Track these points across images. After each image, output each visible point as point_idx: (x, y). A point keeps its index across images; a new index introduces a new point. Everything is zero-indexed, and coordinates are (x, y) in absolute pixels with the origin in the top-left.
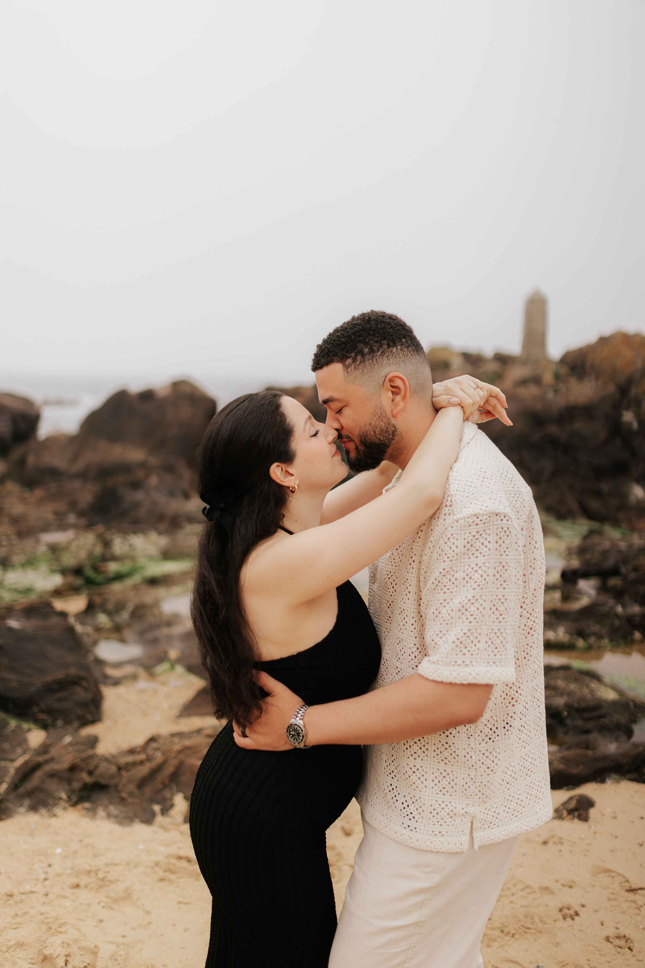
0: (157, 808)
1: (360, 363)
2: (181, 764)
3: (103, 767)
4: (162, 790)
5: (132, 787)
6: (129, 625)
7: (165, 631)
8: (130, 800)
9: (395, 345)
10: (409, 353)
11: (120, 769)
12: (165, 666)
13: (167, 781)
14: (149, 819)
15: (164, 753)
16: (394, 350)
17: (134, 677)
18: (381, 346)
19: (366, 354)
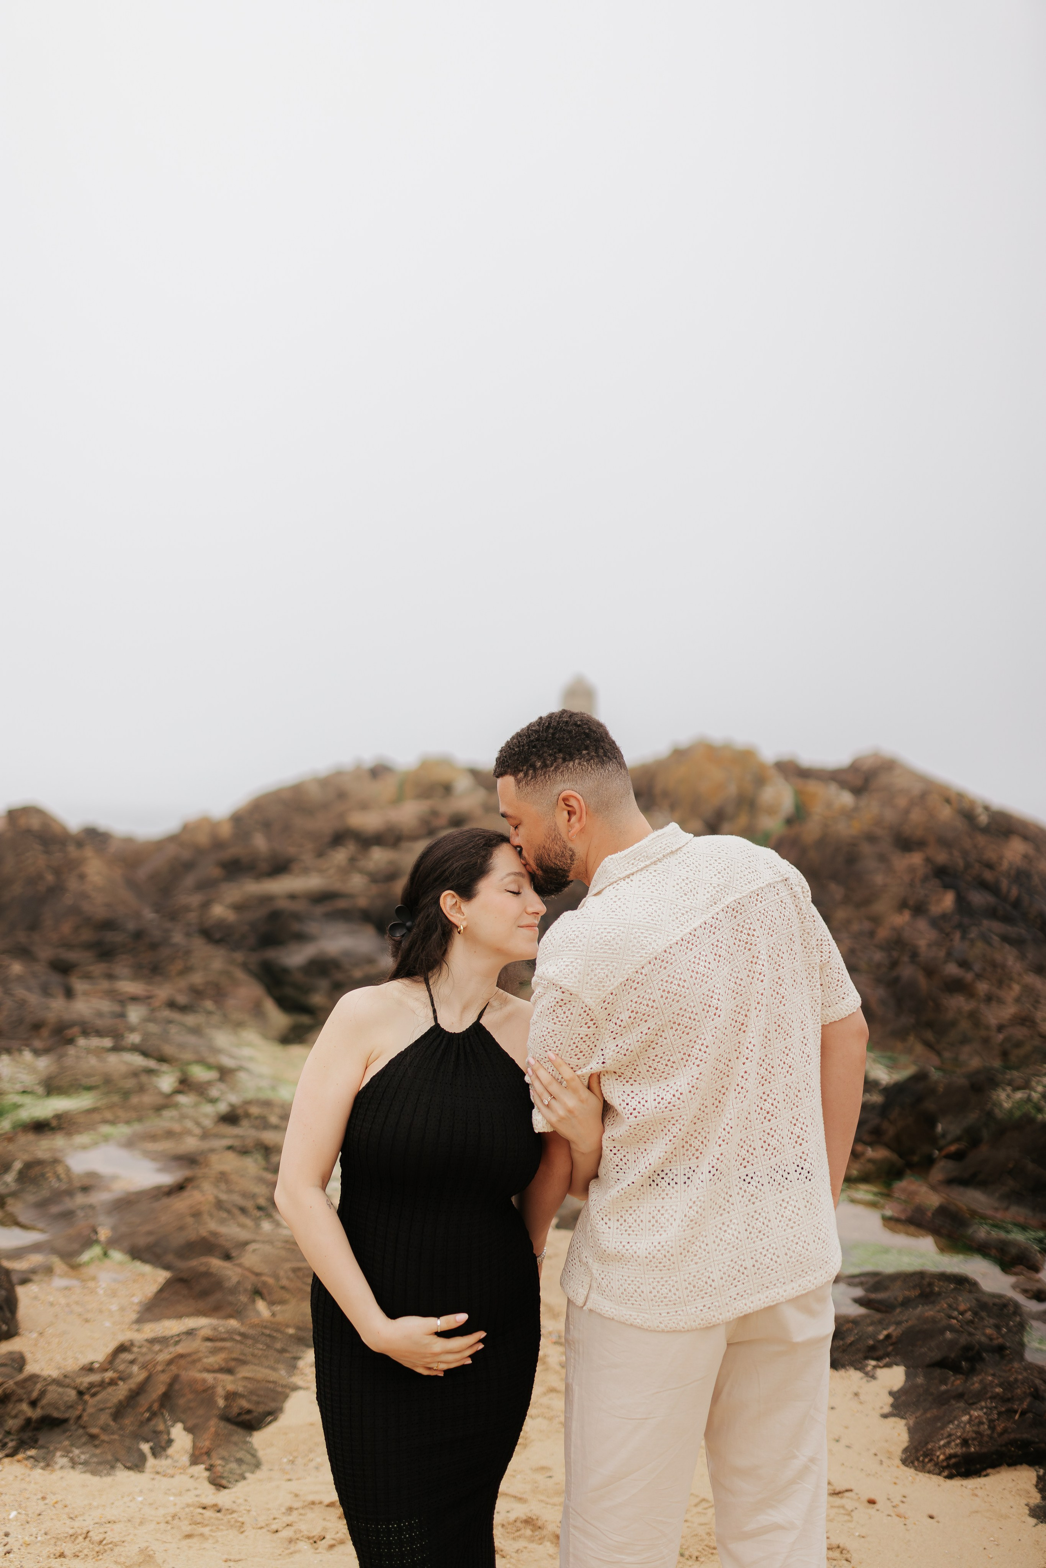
0: (145, 1447)
1: (532, 778)
2: (175, 1379)
3: (53, 1394)
4: (149, 1420)
5: (105, 1418)
6: (14, 1194)
7: (80, 1199)
8: (104, 1437)
9: (572, 759)
10: (589, 767)
11: (81, 1393)
12: (96, 1251)
13: (156, 1406)
14: (137, 1465)
15: (144, 1367)
16: (571, 764)
17: (49, 1270)
18: (555, 760)
19: (538, 769)
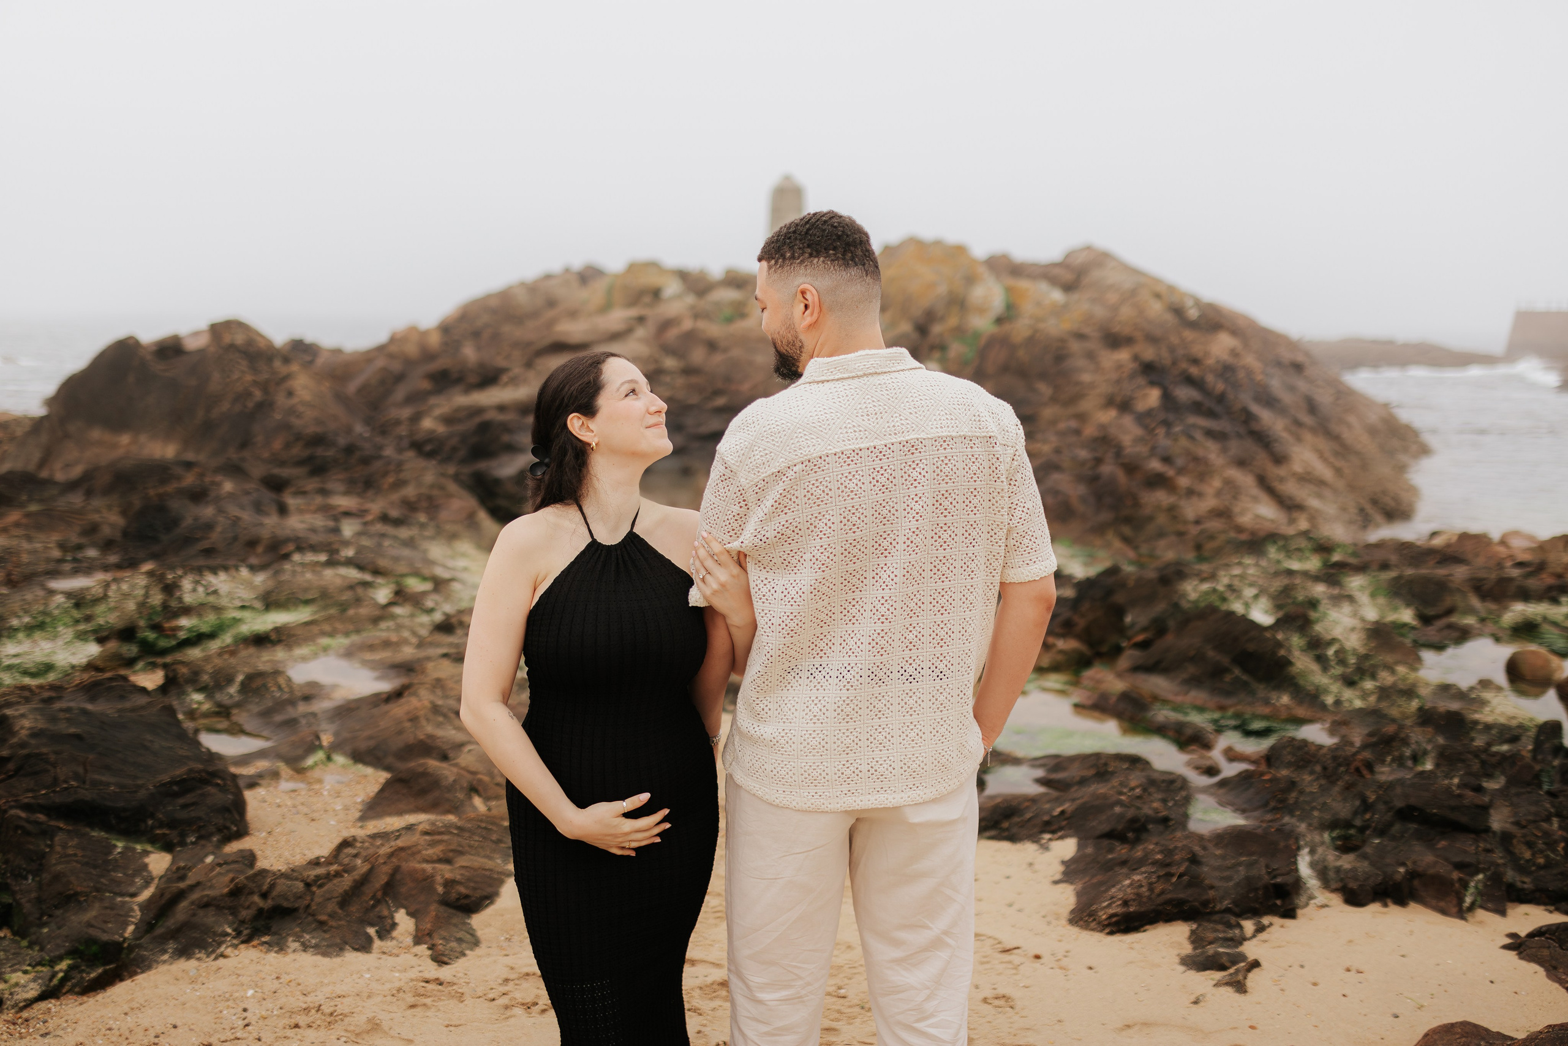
0: (371, 931)
1: (780, 267)
2: (397, 870)
3: (282, 886)
4: (374, 906)
5: (332, 906)
6: (239, 705)
7: (302, 708)
8: (333, 923)
11: (308, 885)
12: (320, 755)
13: (379, 894)
14: (365, 946)
15: (366, 860)
17: (275, 775)
19: (786, 259)
